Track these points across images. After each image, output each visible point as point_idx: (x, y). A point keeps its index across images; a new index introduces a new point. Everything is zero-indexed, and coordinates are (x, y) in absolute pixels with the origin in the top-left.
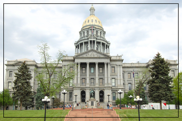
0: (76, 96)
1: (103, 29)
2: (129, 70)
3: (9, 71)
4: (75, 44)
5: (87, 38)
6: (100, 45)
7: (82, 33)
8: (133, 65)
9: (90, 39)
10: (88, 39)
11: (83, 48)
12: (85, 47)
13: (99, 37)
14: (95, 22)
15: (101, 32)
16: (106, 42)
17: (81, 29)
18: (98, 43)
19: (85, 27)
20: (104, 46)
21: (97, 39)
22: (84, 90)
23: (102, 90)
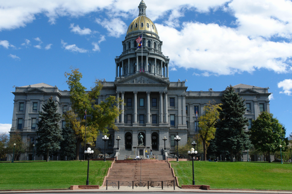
0: (118, 140)
1: (159, 37)
2: (197, 102)
3: (18, 103)
4: (116, 60)
5: (133, 52)
6: (154, 62)
7: (127, 44)
8: (202, 95)
9: (138, 54)
10: (136, 53)
11: (129, 68)
12: (131, 65)
13: (153, 50)
14: (146, 26)
15: (155, 43)
16: (164, 57)
17: (126, 38)
18: (151, 60)
19: (131, 34)
20: (160, 64)
21: (149, 54)
22: (129, 131)
23: (156, 131)
